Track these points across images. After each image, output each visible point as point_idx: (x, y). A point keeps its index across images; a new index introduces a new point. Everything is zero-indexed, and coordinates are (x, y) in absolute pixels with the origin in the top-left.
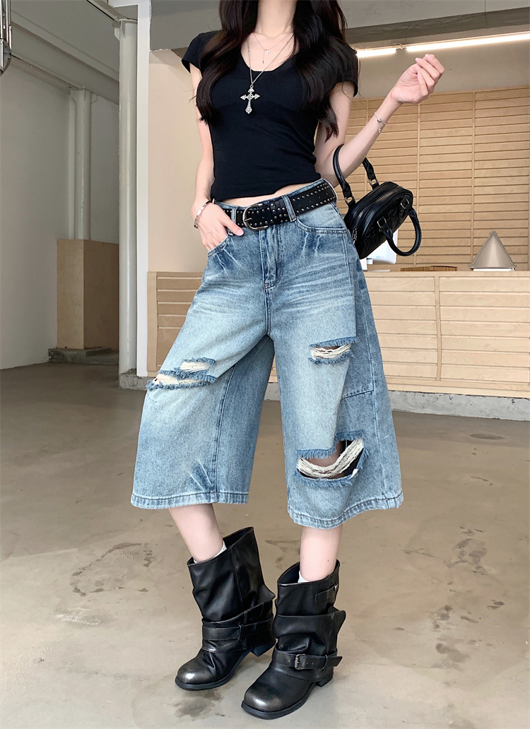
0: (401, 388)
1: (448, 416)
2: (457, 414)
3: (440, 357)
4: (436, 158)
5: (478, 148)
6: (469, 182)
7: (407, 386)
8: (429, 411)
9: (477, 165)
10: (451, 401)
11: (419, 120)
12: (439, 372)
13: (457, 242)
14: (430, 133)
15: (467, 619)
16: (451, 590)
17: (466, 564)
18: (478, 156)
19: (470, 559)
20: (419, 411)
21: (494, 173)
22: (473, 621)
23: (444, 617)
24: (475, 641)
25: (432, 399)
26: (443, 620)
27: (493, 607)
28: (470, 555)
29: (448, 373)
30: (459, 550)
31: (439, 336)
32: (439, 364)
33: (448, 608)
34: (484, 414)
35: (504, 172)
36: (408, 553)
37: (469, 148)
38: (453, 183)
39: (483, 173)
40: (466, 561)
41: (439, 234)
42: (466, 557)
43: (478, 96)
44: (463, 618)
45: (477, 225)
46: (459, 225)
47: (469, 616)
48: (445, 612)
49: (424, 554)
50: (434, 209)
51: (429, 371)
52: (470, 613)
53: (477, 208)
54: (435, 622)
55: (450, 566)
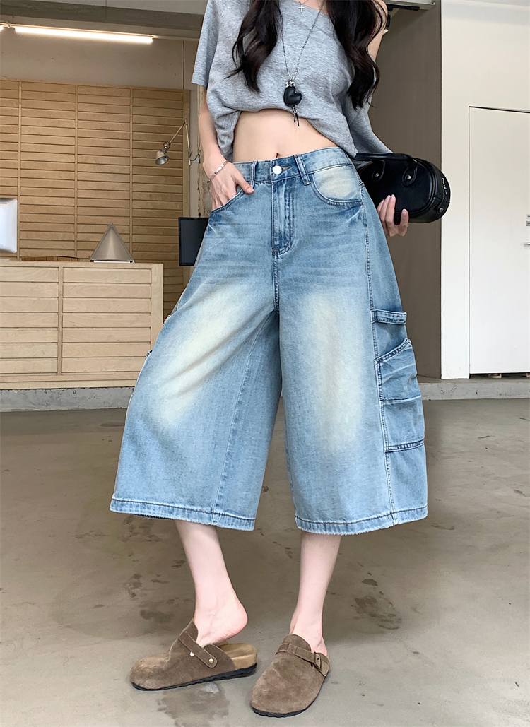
0: (18, 386)
1: (72, 410)
2: (81, 407)
3: (60, 351)
4: (38, 148)
5: (82, 142)
6: (72, 175)
7: (25, 384)
8: (53, 407)
9: (81, 159)
10: (74, 396)
11: (20, 106)
12: (60, 366)
13: (60, 236)
14: (33, 121)
15: (159, 581)
16: (134, 561)
17: (138, 536)
18: (81, 150)
19: (141, 531)
20: (43, 409)
21: (97, 168)
22: (164, 582)
23: (137, 585)
24: (173, 600)
25: (55, 395)
26: (137, 587)
27: (177, 566)
28: (140, 527)
29: (69, 366)
30: (128, 525)
31: (60, 329)
32: (59, 358)
33: (137, 576)
34: (107, 405)
35: (107, 168)
36: (80, 537)
37: (71, 141)
38: (56, 175)
39: (86, 168)
40: (138, 533)
41: (41, 227)
42: (137, 530)
43: (81, 90)
44: (154, 581)
45: (80, 219)
46: (63, 219)
47: (159, 578)
48: (136, 580)
49: (96, 535)
50: (37, 201)
51: (50, 366)
52: (158, 576)
53: (81, 203)
54: (130, 591)
55: (125, 540)
